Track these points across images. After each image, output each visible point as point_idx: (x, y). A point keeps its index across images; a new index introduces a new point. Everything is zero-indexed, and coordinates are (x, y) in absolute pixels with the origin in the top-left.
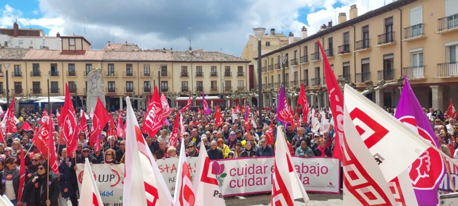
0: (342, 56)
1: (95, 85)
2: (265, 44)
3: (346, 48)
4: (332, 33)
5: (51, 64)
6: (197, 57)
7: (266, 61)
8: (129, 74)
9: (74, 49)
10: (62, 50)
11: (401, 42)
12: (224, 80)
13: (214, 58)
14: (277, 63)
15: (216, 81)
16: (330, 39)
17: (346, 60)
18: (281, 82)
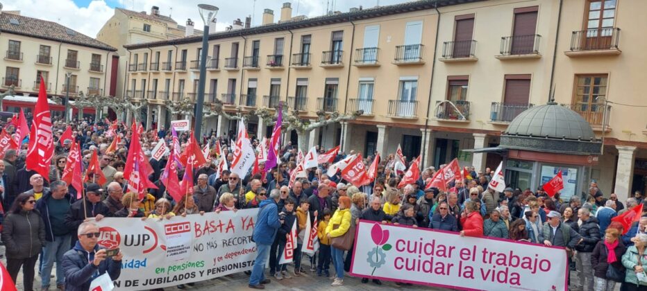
0: (271, 70)
2: (143, 28)
3: (277, 61)
4: (261, 35)
6: (12, 24)
7: (147, 54)
11: (350, 66)
12: (62, 73)
13: (47, 32)
14: (166, 60)
15: (47, 72)
16: (256, 43)
17: (276, 75)
18: (171, 91)
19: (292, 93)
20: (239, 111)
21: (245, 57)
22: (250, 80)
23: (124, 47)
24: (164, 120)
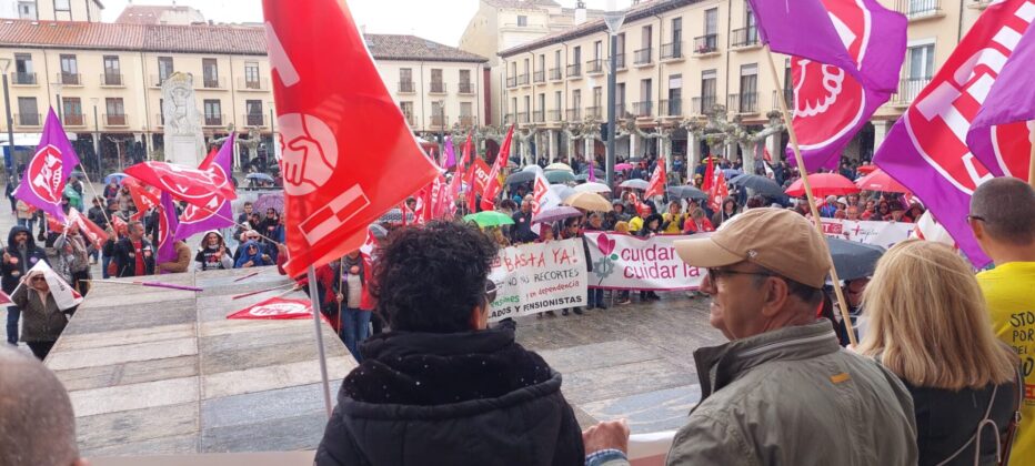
0: (701, 59)
1: (181, 110)
2: (516, 22)
3: (709, 45)
4: (682, 9)
5: (17, 55)
7: (528, 60)
8: (210, 83)
9: (69, 20)
10: (38, 20)
12: (428, 101)
13: (405, 50)
14: (554, 66)
15: (411, 103)
16: (677, 21)
17: (709, 65)
18: (563, 108)
19: (735, 88)
20: (659, 125)
21: (662, 46)
22: (672, 77)
23: (498, 54)
24: (556, 148)
